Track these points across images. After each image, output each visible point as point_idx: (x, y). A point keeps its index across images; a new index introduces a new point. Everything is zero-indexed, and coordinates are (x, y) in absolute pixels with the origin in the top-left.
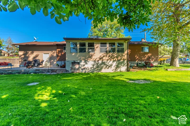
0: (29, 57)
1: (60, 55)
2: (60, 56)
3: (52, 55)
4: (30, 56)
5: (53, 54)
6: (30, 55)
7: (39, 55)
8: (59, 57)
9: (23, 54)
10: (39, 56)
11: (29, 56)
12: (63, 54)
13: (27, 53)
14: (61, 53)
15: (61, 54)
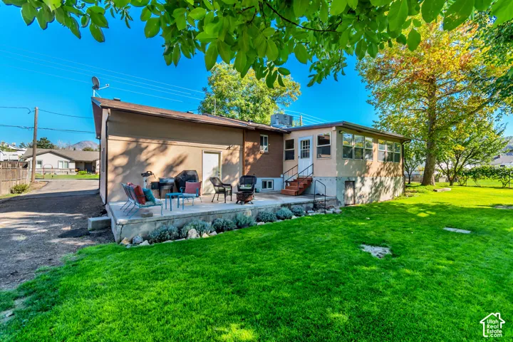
0: (149, 164)
1: (251, 160)
2: (252, 165)
3: (226, 160)
4: (153, 160)
5: (229, 158)
6: (151, 156)
7: (185, 157)
8: (249, 167)
9: (125, 153)
10: (187, 161)
11: (147, 159)
12: (258, 156)
13: (140, 150)
14: (253, 156)
15: (255, 159)
